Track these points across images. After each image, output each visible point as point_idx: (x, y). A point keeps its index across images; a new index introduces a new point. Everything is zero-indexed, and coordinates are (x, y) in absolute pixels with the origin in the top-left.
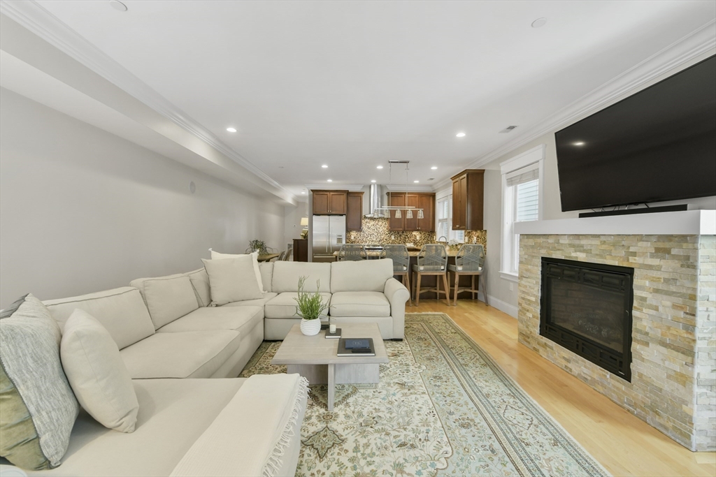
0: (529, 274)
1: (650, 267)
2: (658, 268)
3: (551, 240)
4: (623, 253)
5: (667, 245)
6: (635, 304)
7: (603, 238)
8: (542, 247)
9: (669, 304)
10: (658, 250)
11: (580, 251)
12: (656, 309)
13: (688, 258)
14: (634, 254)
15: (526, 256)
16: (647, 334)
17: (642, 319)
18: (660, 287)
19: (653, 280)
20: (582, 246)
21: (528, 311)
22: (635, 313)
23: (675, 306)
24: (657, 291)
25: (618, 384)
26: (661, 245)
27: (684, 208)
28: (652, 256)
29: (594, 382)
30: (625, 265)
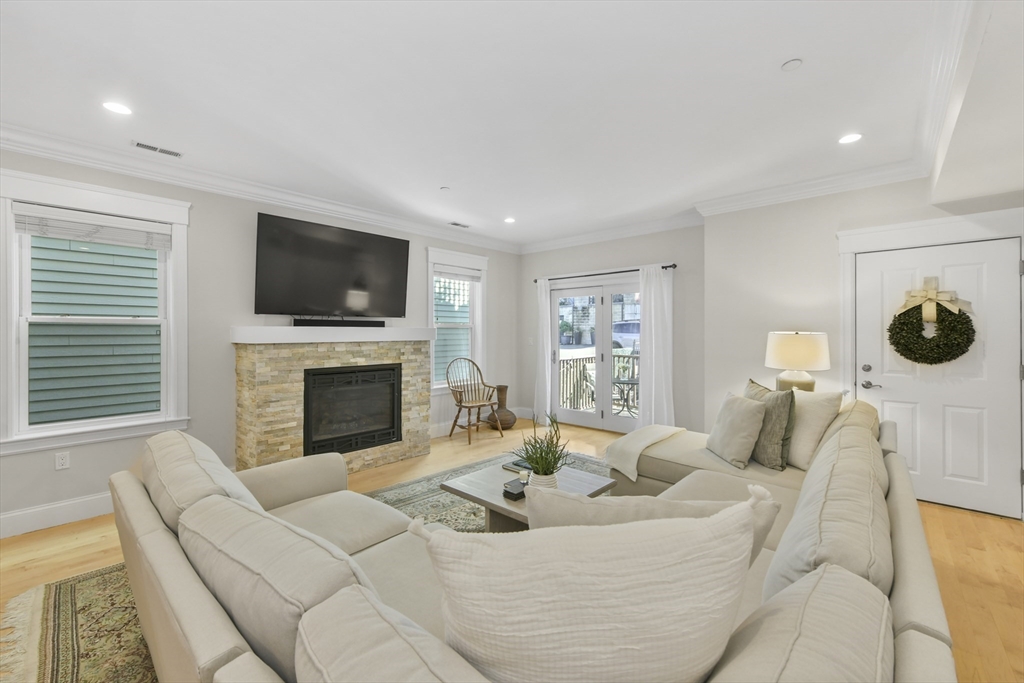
0: (281, 395)
1: (411, 361)
2: (416, 361)
3: (321, 349)
4: (394, 354)
5: (419, 346)
6: (403, 386)
7: (381, 344)
8: (308, 358)
9: (420, 380)
10: (415, 349)
11: (360, 357)
12: (415, 385)
13: (427, 352)
14: (403, 354)
15: (276, 373)
16: (410, 403)
17: (407, 395)
18: (417, 371)
19: (413, 369)
20: (362, 352)
21: (282, 443)
22: (403, 393)
23: (423, 380)
24: (415, 374)
25: (394, 448)
26: (416, 347)
27: (381, 324)
28: (412, 353)
29: (376, 461)
30: (397, 362)
